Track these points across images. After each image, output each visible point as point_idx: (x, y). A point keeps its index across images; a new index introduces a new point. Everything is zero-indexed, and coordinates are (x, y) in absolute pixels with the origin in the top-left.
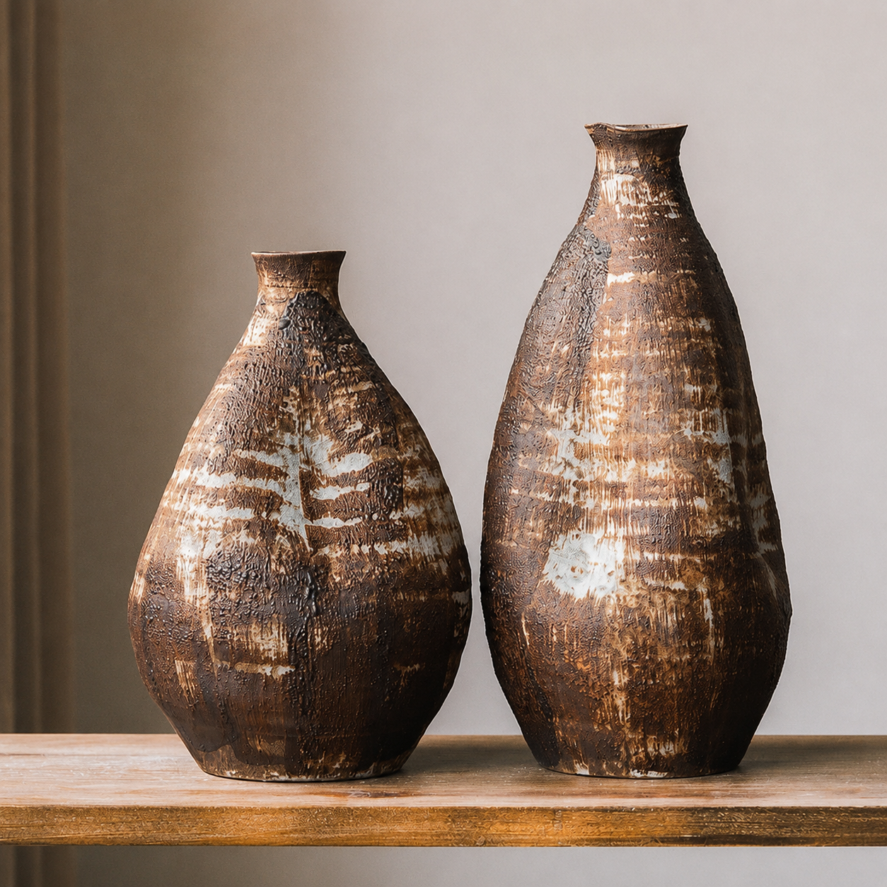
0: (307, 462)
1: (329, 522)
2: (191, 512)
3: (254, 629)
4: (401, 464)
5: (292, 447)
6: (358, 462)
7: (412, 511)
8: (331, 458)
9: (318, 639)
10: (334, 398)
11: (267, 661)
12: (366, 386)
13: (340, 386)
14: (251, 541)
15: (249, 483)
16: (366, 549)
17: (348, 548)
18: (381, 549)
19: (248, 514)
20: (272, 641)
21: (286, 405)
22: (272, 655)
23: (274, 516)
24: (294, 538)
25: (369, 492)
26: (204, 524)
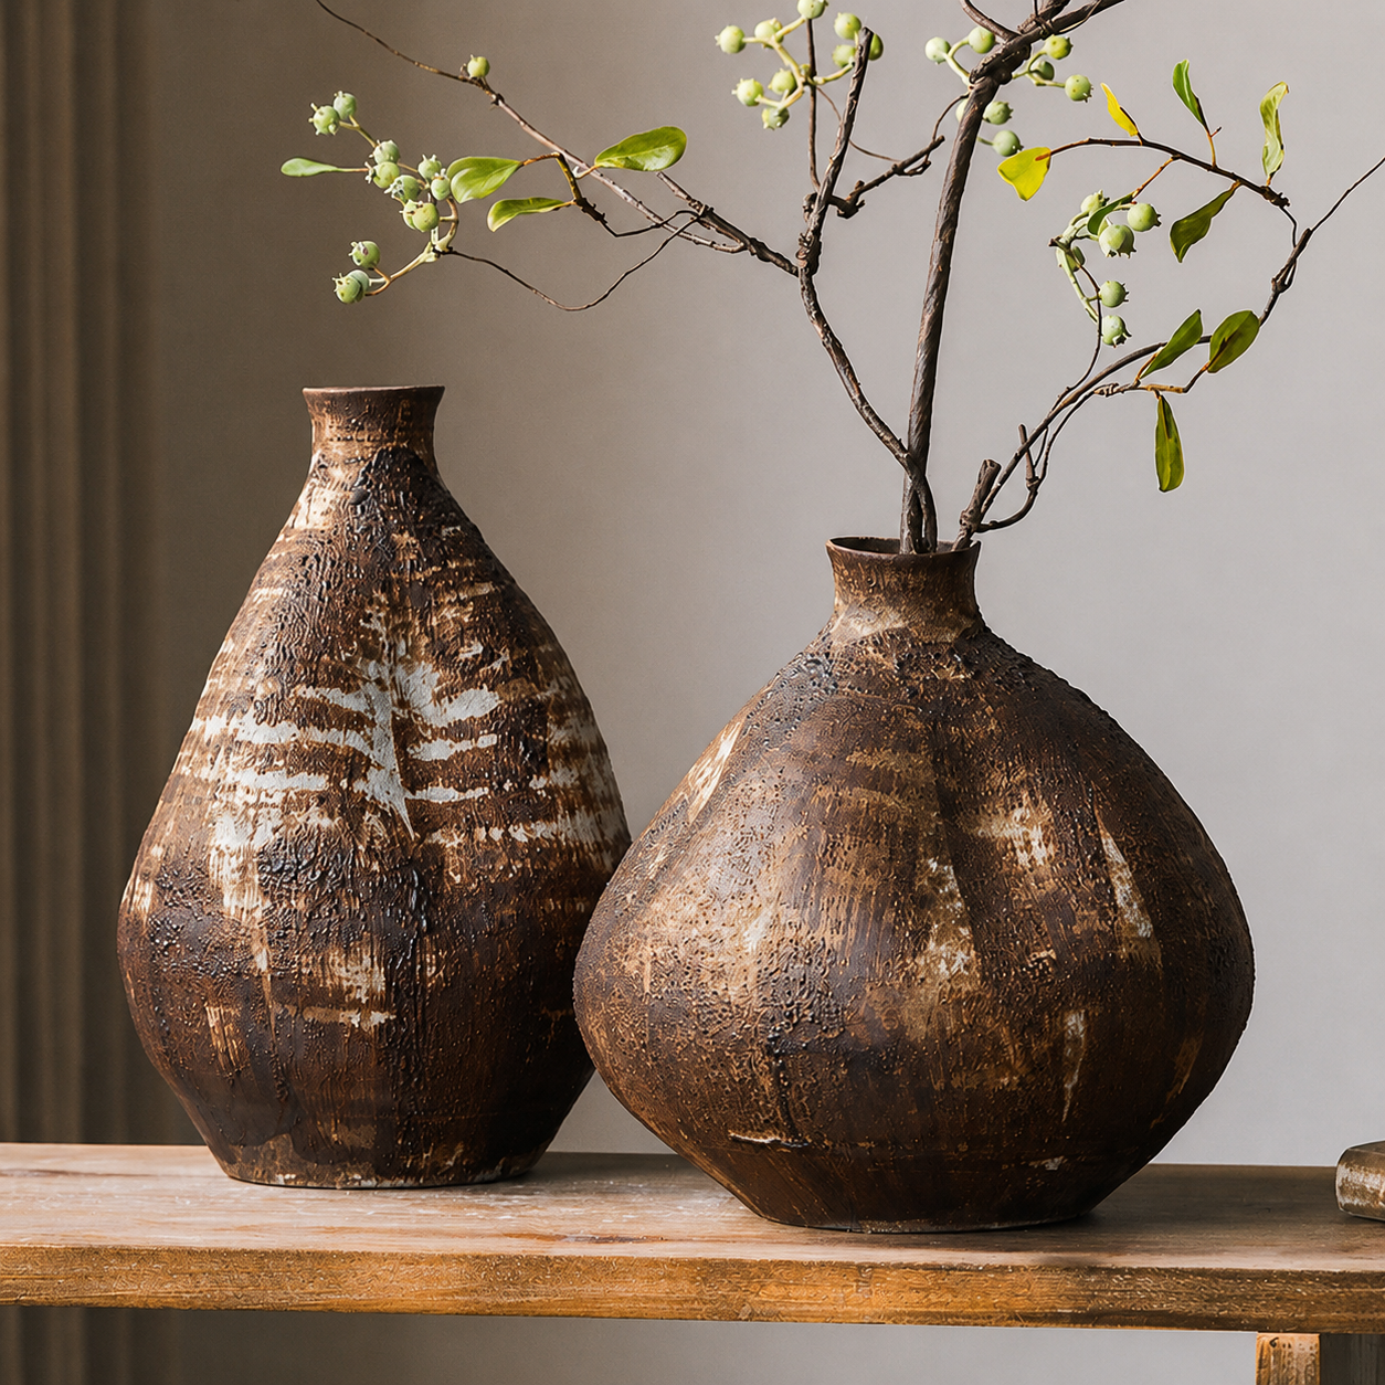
0: (403, 704)
1: (440, 794)
2: (229, 781)
3: (335, 956)
4: (541, 708)
5: (379, 682)
6: (478, 703)
7: (561, 777)
8: (438, 697)
9: (430, 971)
10: (439, 607)
11: (356, 1004)
12: (486, 589)
13: (447, 588)
14: (326, 822)
15: (318, 736)
16: (496, 834)
17: (470, 834)
18: (520, 834)
19: (320, 783)
20: (360, 974)
21: (367, 619)
22: (362, 996)
23: (359, 786)
24: (389, 819)
25: (495, 748)
26: (252, 799)
